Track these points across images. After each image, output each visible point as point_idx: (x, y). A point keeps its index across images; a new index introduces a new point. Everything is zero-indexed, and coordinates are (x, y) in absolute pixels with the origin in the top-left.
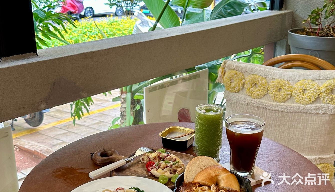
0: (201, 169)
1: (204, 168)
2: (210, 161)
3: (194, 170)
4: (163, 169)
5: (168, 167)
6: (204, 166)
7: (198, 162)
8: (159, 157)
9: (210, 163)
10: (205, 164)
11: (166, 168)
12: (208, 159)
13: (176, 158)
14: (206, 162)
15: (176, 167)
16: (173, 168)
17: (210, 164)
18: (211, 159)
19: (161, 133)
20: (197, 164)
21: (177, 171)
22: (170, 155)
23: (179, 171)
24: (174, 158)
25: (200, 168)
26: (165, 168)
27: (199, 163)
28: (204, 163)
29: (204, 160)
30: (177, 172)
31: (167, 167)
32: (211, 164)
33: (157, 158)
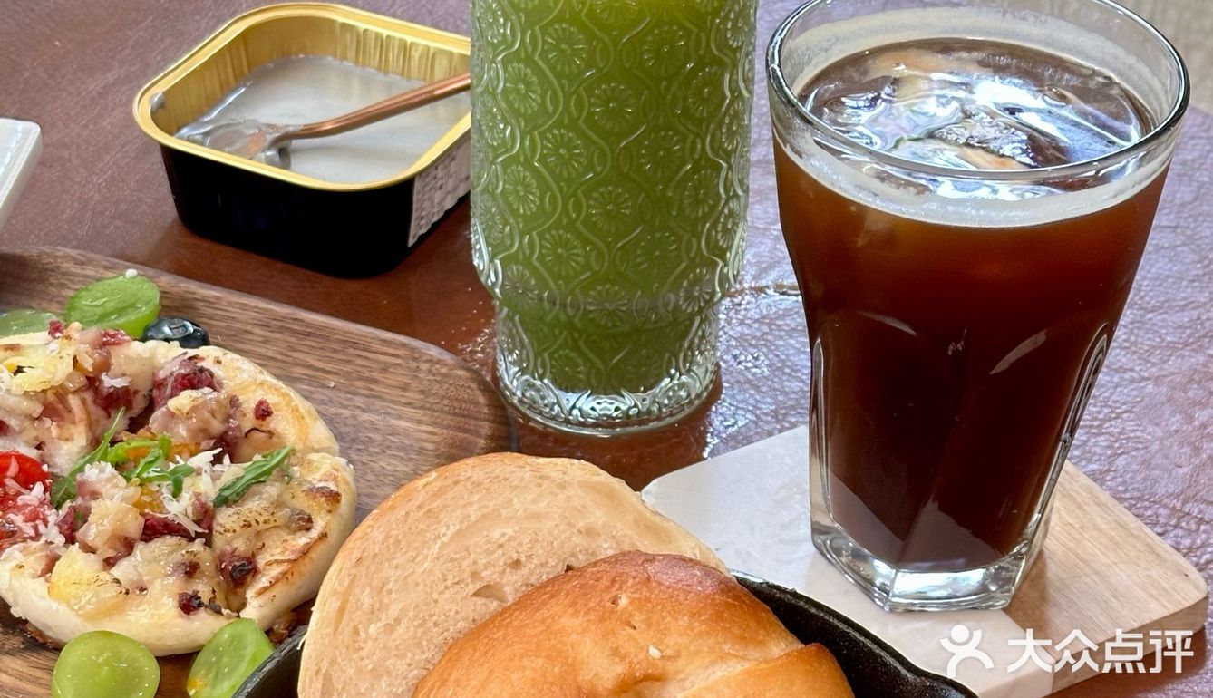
0: (486, 591)
1: (512, 585)
2: (577, 503)
3: (404, 611)
4: (111, 553)
5: (171, 529)
6: (516, 564)
7: (453, 529)
8: (92, 382)
9: (581, 524)
10: (527, 539)
11: (140, 546)
12: (562, 486)
13: (272, 399)
14: (537, 516)
15: (247, 525)
16: (218, 541)
17: (577, 539)
18: (585, 485)
19: (159, 91)
20: (435, 549)
21: (254, 571)
22: (218, 372)
23: (276, 571)
24: (249, 402)
25: (473, 588)
26: (128, 546)
27: (459, 533)
28: (510, 532)
29: (510, 501)
30: (263, 581)
31: (154, 529)
32: (589, 532)
33: (74, 401)
